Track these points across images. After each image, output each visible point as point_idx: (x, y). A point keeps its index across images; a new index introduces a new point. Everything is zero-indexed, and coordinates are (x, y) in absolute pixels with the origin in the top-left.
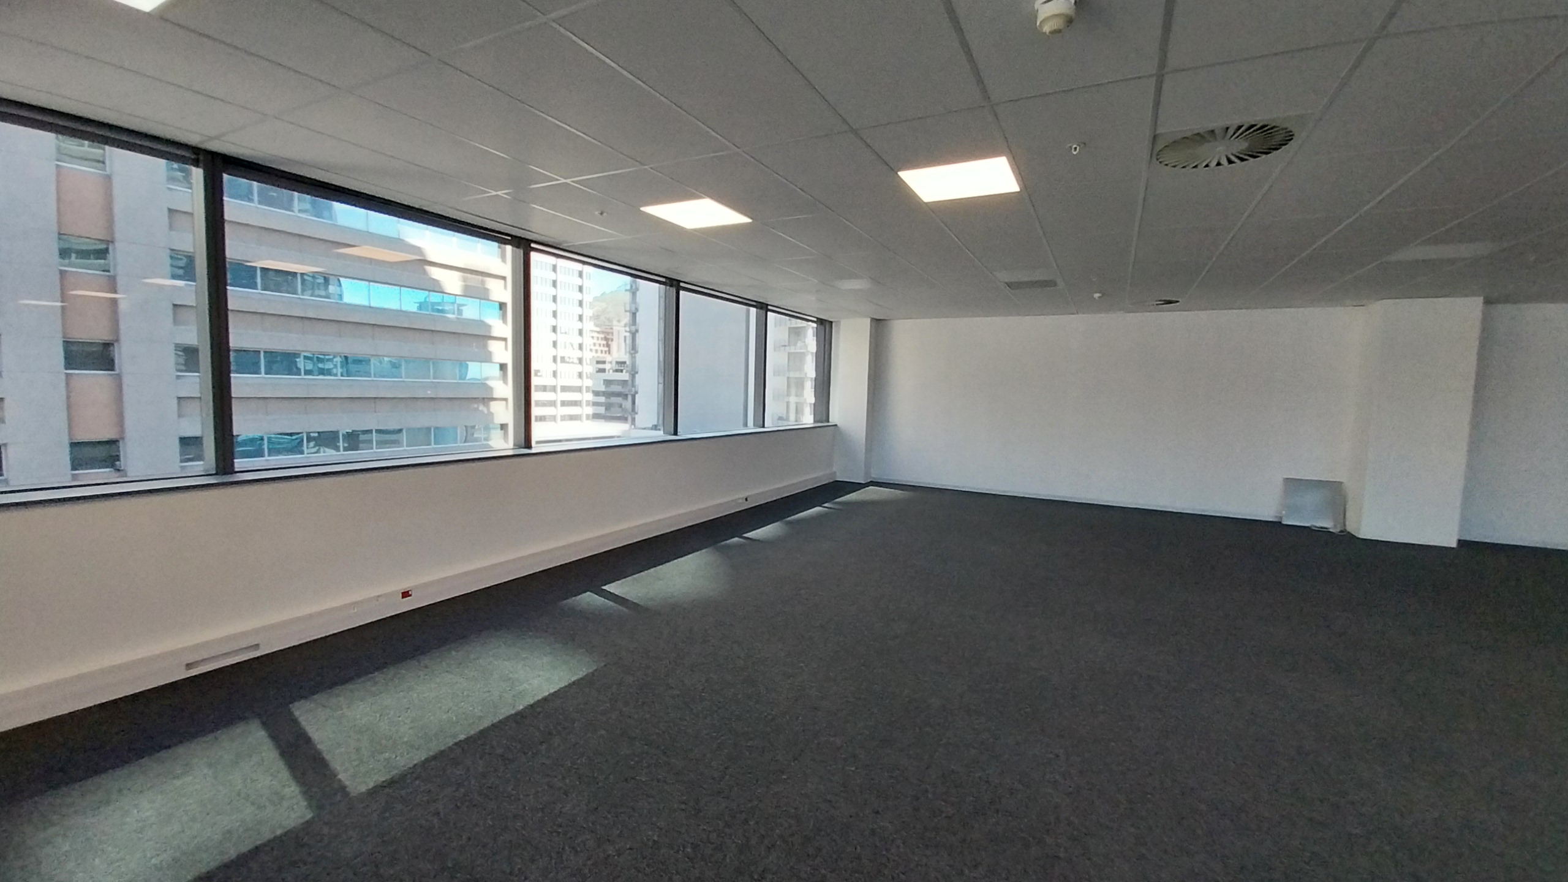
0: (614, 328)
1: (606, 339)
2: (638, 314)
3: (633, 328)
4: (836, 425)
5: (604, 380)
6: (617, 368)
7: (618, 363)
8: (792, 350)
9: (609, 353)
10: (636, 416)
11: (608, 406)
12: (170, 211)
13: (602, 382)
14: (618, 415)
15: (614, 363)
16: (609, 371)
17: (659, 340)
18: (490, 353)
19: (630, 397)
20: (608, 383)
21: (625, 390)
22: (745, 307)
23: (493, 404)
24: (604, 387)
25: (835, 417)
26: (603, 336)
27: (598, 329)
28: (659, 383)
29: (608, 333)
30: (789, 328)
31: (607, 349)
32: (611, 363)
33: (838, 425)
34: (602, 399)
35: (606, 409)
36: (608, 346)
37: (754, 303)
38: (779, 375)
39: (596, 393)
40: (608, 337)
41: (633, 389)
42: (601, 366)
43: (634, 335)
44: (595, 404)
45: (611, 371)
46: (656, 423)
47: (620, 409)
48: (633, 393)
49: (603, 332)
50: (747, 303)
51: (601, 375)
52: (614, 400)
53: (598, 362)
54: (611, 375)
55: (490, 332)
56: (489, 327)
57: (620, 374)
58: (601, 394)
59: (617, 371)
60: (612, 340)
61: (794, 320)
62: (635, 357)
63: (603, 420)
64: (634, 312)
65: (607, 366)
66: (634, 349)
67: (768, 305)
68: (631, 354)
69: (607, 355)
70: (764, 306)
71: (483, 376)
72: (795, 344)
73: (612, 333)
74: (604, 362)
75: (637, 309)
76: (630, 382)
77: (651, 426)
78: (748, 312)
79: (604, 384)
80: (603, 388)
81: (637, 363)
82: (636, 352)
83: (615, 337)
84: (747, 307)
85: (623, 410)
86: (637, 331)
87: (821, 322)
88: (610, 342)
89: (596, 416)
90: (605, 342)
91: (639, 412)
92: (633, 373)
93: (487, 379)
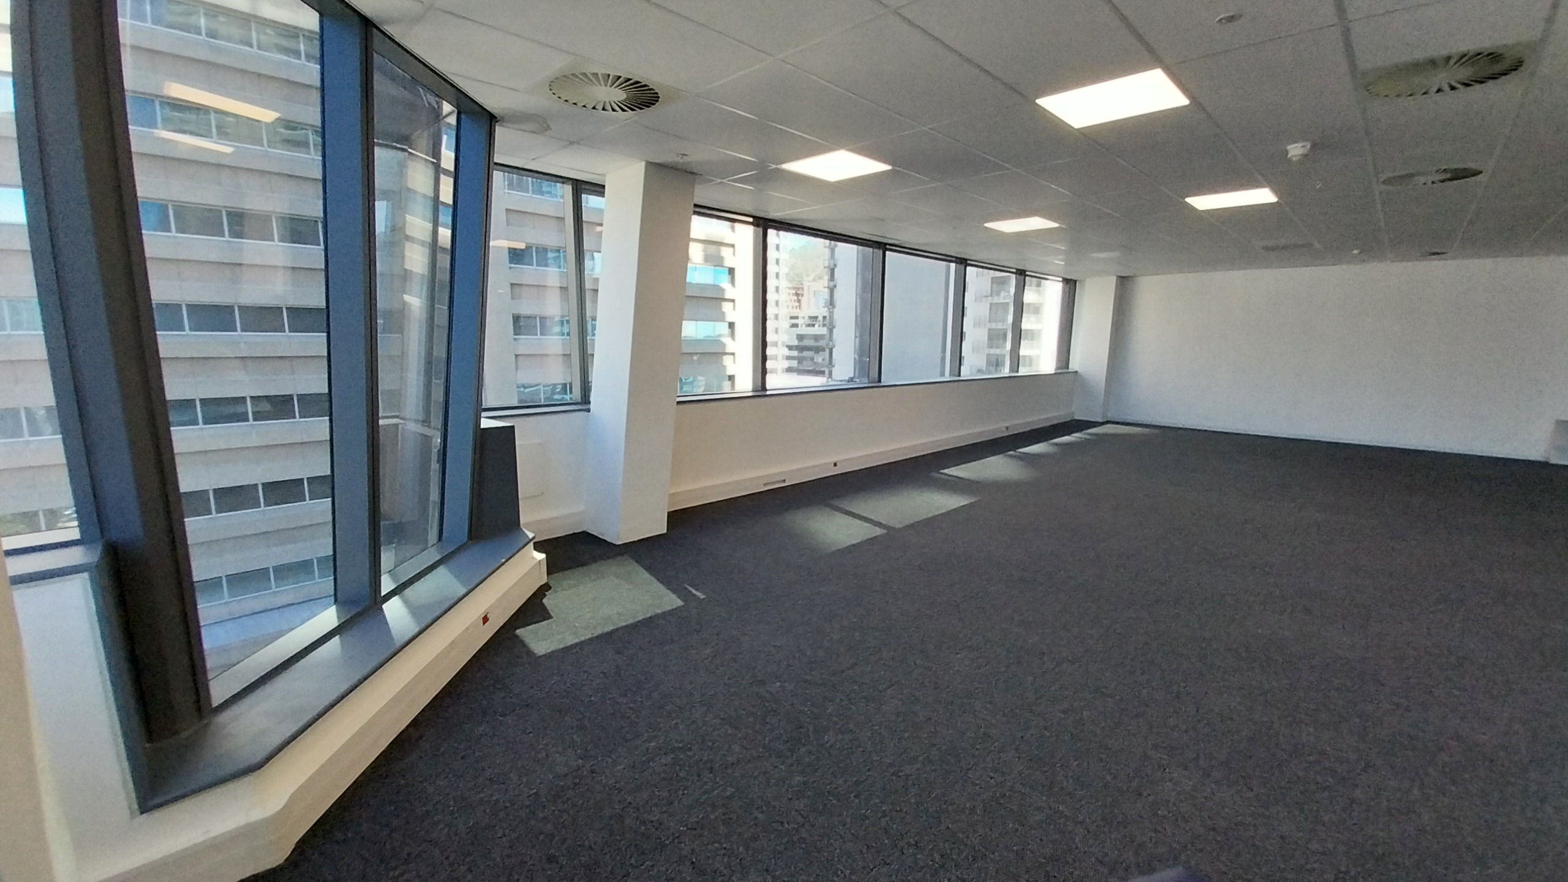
0: (804, 283)
1: (797, 295)
2: (836, 270)
3: (832, 284)
4: (1076, 372)
5: (797, 335)
6: (809, 323)
7: (811, 318)
8: (996, 300)
9: (800, 308)
10: (834, 369)
11: (800, 360)
12: (507, 210)
13: (795, 336)
14: (810, 368)
15: (807, 318)
16: (802, 325)
17: (857, 295)
18: (723, 313)
19: (827, 351)
20: (800, 337)
21: (822, 343)
22: (945, 263)
23: (725, 358)
24: (797, 341)
25: (1075, 364)
26: (794, 292)
27: (790, 286)
28: (856, 337)
29: (799, 289)
30: (992, 278)
31: (798, 304)
32: (804, 318)
33: (1079, 371)
34: (795, 353)
35: (799, 363)
36: (799, 301)
37: (954, 259)
38: (979, 327)
39: (790, 348)
40: (799, 292)
41: (831, 343)
42: (794, 321)
43: (832, 290)
44: (788, 358)
45: (804, 326)
46: (852, 376)
47: (812, 362)
48: (830, 347)
49: (794, 288)
50: (947, 258)
51: (794, 329)
52: (806, 354)
53: (792, 318)
54: (803, 330)
55: (723, 294)
56: (723, 290)
57: (811, 328)
58: (794, 348)
59: (809, 325)
60: (802, 295)
61: (992, 272)
62: (833, 312)
63: (796, 373)
64: (832, 267)
65: (800, 321)
66: (831, 303)
67: (966, 260)
68: (829, 309)
69: (798, 310)
70: (963, 261)
71: (717, 334)
72: (998, 294)
73: (803, 289)
74: (797, 318)
75: (835, 265)
76: (828, 337)
77: (847, 378)
78: (948, 268)
79: (797, 338)
80: (795, 343)
81: (835, 317)
82: (834, 307)
83: (805, 292)
84: (948, 263)
85: (815, 363)
86: (835, 286)
87: (1066, 281)
88: (800, 298)
89: (789, 370)
90: (796, 298)
91: (836, 366)
92: (830, 327)
93: (720, 336)
